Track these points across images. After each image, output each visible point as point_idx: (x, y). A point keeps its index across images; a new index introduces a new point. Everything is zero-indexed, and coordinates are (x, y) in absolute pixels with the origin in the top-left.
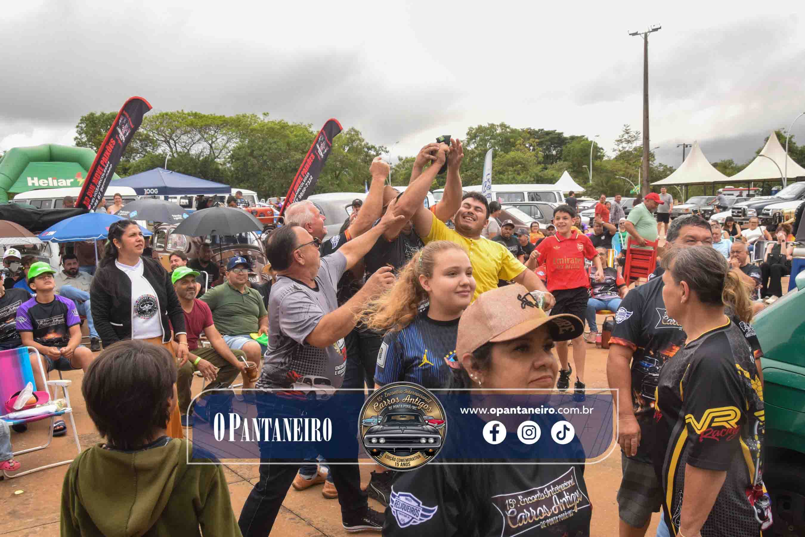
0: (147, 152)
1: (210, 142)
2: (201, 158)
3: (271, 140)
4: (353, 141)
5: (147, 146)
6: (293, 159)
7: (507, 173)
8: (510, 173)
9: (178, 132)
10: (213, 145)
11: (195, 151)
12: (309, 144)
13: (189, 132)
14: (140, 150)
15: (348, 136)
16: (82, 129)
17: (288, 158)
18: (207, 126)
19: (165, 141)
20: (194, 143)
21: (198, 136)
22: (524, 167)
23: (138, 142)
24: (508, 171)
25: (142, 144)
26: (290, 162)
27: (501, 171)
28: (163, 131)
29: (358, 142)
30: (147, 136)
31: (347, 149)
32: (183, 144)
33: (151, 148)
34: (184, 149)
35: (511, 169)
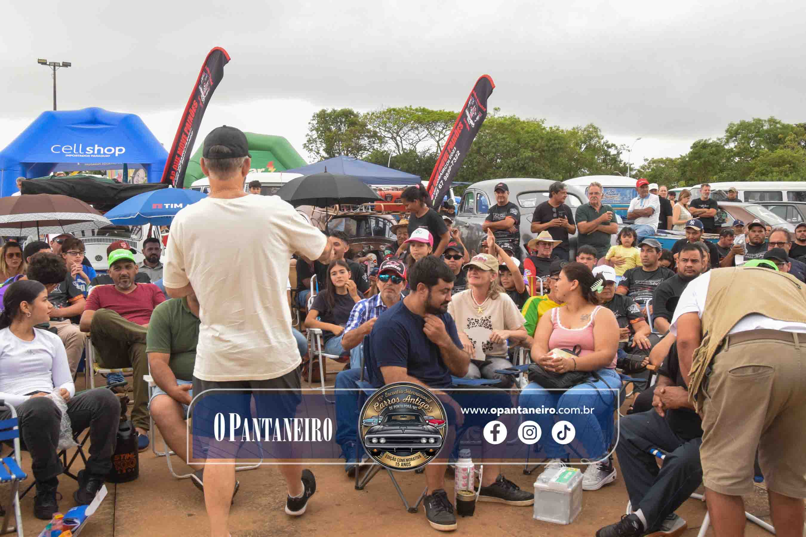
0: (374, 149)
1: (437, 138)
2: (427, 155)
3: (499, 136)
4: (591, 138)
5: (374, 143)
6: (521, 157)
7: (770, 174)
8: (775, 174)
9: (405, 129)
10: (440, 142)
11: (420, 148)
12: (540, 141)
13: (417, 128)
14: (368, 148)
15: (586, 133)
16: (313, 126)
17: (516, 156)
18: (435, 122)
19: (392, 138)
20: (420, 140)
21: (426, 132)
22: (794, 167)
23: (366, 138)
24: (772, 172)
25: (369, 141)
26: (518, 160)
27: (764, 171)
28: (390, 128)
29: (597, 139)
30: (375, 133)
31: (584, 147)
32: (411, 141)
33: (379, 145)
34: (411, 146)
35: (776, 169)
